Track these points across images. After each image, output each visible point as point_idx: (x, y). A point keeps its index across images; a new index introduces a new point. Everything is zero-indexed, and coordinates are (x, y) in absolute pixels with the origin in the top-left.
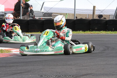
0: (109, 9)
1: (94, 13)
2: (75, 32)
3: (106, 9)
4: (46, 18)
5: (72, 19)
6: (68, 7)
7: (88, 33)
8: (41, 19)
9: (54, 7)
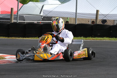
0: (113, 13)
1: (97, 17)
2: (76, 38)
3: (109, 14)
4: (45, 22)
5: (73, 23)
6: (69, 11)
7: (90, 39)
8: (40, 23)
9: (54, 10)
